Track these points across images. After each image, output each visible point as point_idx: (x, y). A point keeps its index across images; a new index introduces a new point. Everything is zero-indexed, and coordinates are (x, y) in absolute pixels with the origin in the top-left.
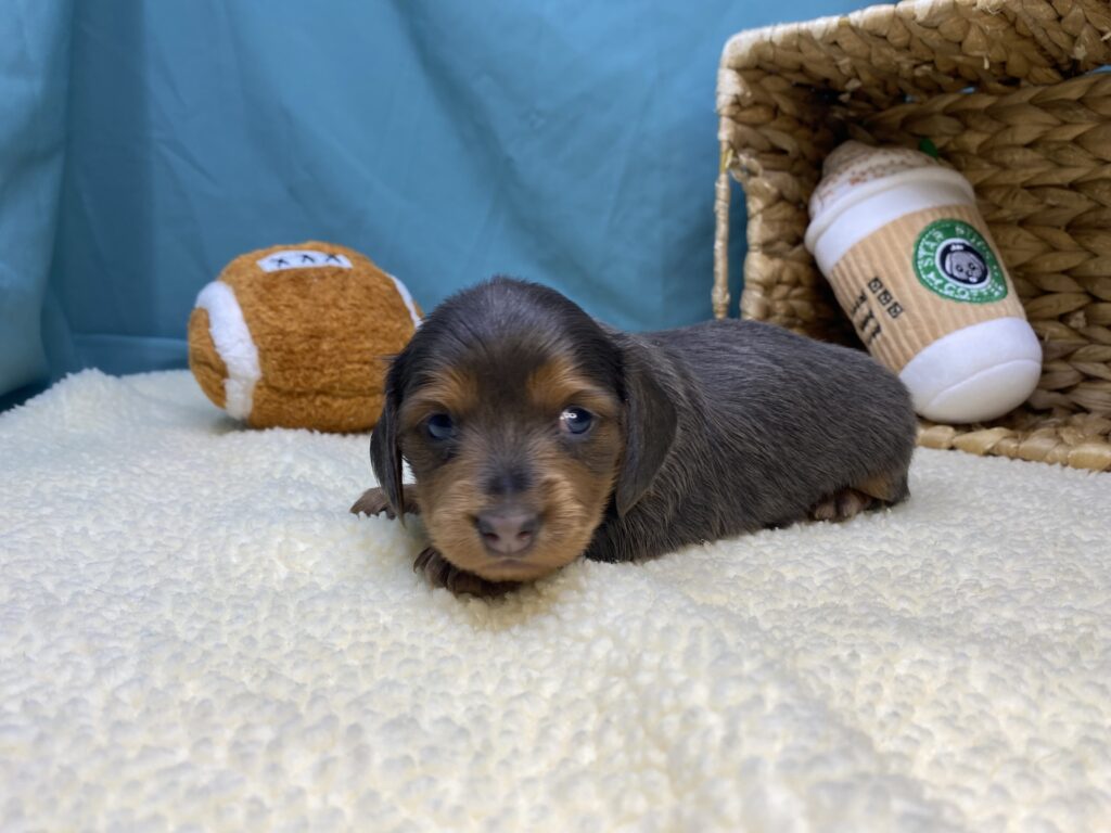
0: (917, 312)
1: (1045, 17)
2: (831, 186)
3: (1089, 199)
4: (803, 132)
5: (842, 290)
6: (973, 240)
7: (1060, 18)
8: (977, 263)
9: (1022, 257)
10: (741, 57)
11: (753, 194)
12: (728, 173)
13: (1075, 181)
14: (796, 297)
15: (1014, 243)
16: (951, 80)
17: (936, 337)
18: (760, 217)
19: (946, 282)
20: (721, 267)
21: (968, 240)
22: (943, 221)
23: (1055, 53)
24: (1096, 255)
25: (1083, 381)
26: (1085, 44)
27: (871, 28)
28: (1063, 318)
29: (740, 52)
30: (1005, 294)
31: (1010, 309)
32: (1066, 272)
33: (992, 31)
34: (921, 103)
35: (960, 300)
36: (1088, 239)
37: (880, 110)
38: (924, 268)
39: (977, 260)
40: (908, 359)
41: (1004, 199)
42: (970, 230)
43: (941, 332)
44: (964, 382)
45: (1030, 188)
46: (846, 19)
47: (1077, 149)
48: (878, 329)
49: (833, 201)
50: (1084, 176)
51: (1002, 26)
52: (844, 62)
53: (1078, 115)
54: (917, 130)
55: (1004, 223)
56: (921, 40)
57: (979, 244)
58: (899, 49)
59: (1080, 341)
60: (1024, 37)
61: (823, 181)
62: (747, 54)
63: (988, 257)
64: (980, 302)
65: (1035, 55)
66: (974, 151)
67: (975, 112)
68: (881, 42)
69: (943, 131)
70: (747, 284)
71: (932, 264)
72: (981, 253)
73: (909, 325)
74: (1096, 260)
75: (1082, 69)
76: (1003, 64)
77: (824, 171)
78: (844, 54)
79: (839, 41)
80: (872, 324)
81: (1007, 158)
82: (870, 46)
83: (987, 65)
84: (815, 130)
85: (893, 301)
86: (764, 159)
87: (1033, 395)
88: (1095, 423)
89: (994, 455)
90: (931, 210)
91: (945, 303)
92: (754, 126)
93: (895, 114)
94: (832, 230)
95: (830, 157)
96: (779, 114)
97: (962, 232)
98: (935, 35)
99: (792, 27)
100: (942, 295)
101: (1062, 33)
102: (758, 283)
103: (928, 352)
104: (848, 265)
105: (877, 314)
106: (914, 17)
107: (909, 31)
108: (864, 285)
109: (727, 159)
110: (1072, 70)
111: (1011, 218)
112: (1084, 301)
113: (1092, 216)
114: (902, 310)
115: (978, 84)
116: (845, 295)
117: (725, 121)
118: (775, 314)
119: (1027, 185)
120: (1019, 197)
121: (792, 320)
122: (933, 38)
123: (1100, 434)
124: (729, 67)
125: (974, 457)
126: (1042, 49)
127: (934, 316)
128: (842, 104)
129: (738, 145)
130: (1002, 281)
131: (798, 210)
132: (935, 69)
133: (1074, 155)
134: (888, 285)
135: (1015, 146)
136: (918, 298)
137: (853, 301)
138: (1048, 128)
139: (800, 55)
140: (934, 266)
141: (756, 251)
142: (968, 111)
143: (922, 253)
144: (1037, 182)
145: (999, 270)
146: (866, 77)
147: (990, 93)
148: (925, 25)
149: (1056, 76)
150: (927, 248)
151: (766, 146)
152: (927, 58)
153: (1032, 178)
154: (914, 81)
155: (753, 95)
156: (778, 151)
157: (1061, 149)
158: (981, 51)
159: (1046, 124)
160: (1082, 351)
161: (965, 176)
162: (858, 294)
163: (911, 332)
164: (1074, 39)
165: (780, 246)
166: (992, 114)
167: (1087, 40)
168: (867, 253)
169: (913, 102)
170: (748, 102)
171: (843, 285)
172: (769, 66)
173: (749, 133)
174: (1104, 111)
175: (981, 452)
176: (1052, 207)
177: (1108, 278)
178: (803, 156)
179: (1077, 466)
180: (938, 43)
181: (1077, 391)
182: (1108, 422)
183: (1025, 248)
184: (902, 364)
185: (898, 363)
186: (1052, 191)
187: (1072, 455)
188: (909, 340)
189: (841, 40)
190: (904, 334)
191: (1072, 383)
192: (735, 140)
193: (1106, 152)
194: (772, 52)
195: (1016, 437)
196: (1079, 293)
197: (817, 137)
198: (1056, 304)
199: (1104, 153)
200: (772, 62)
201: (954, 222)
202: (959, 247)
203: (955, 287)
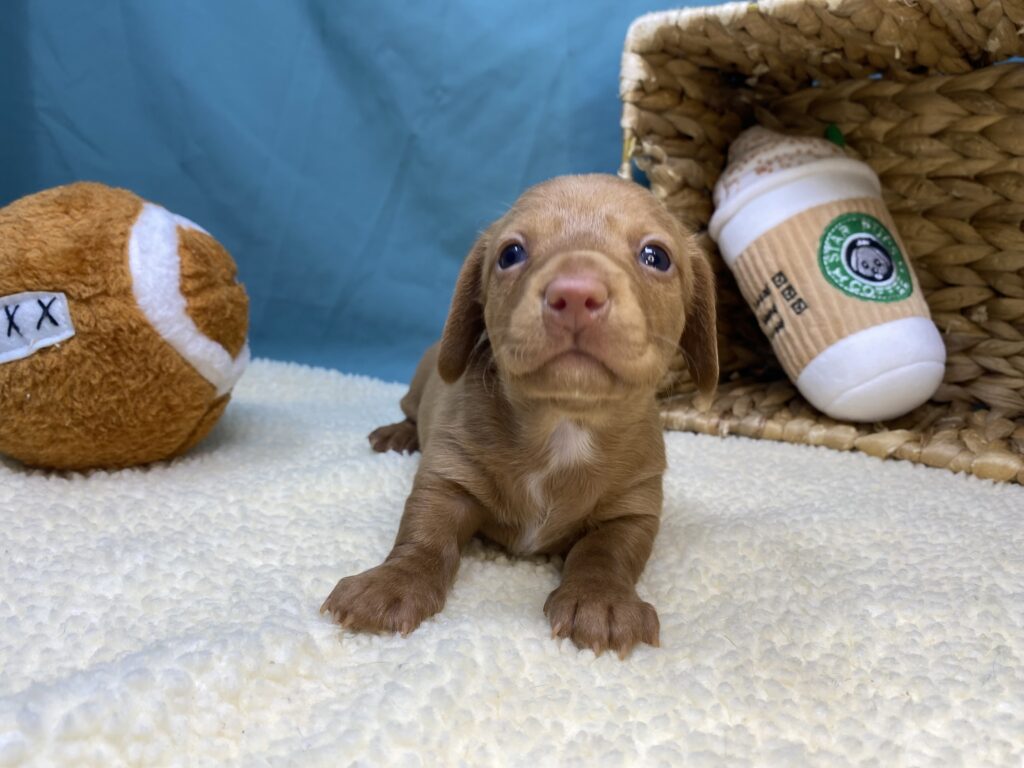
0: (822, 311)
1: (961, 9)
2: (736, 174)
3: (995, 192)
4: (710, 116)
5: (746, 282)
6: (879, 235)
7: (976, 11)
8: (883, 259)
9: (926, 248)
10: (644, 41)
11: (659, 181)
12: (631, 162)
13: (981, 173)
15: (918, 234)
16: (860, 67)
17: (841, 336)
19: (851, 279)
21: (875, 235)
22: (849, 215)
23: (966, 43)
24: (1000, 250)
25: (983, 375)
26: (1000, 36)
27: (782, 16)
28: (965, 312)
29: (645, 36)
30: (910, 292)
31: (914, 308)
32: (969, 265)
33: (906, 21)
34: (828, 88)
35: (866, 298)
36: (992, 233)
37: (786, 93)
38: (830, 264)
39: (883, 256)
40: (811, 357)
41: (910, 188)
42: (877, 225)
43: (845, 331)
44: (869, 384)
45: (935, 178)
46: (755, 5)
47: (984, 141)
48: (781, 325)
49: (738, 191)
50: (991, 168)
51: (918, 16)
52: (752, 48)
53: (986, 106)
54: (824, 116)
55: (909, 213)
56: (832, 29)
57: (885, 238)
58: (808, 37)
59: (981, 335)
60: (936, 27)
61: (727, 170)
62: (652, 37)
63: (893, 252)
64: (887, 301)
65: (946, 45)
66: (880, 139)
67: (883, 99)
68: (790, 29)
69: (850, 117)
71: (837, 260)
72: (887, 249)
73: (813, 322)
74: (999, 254)
75: (991, 60)
76: (914, 54)
77: (730, 157)
78: (753, 40)
79: (747, 27)
80: (775, 319)
81: (914, 148)
82: (779, 33)
83: (898, 55)
84: (722, 114)
85: (797, 298)
86: (668, 146)
87: (938, 392)
88: (997, 425)
89: (896, 459)
90: (838, 204)
91: (851, 301)
92: (659, 112)
94: (737, 220)
95: (737, 140)
96: (685, 99)
97: (868, 226)
98: (846, 24)
99: (700, 12)
100: (847, 293)
101: (975, 25)
103: (831, 352)
104: (753, 258)
105: (781, 309)
106: (827, 6)
107: (820, 19)
108: (768, 279)
109: (630, 147)
110: (980, 60)
111: (915, 209)
112: (986, 295)
113: (997, 211)
114: (806, 307)
115: (887, 72)
116: (750, 287)
117: (628, 108)
119: (932, 175)
120: (924, 187)
122: (845, 26)
124: (633, 51)
125: (876, 461)
126: (953, 39)
127: (838, 313)
128: (748, 87)
129: (642, 132)
130: (906, 278)
131: (703, 197)
132: (844, 56)
133: (981, 147)
134: (793, 280)
135: (921, 136)
136: (823, 296)
137: (756, 294)
138: (956, 119)
139: (706, 39)
140: (840, 261)
142: (875, 98)
143: (828, 248)
144: (942, 173)
145: (905, 266)
146: (774, 62)
147: (898, 80)
148: (837, 14)
149: (966, 66)
150: (833, 243)
151: (671, 132)
152: (838, 45)
153: (938, 169)
154: (823, 67)
155: (657, 80)
156: (683, 137)
157: (967, 140)
158: (893, 41)
159: (955, 115)
160: (983, 345)
161: (872, 167)
162: (762, 287)
163: (815, 330)
164: (989, 32)
166: (900, 101)
167: (1002, 33)
168: (772, 246)
169: (820, 87)
170: (652, 88)
171: (746, 277)
172: (675, 50)
173: (653, 119)
174: (1014, 104)
175: (884, 455)
176: (957, 199)
177: (1012, 272)
178: (709, 141)
179: (981, 476)
180: (849, 32)
181: (977, 385)
182: (1010, 423)
183: (929, 239)
184: (805, 362)
185: (801, 360)
186: (958, 183)
187: (976, 464)
188: (813, 338)
189: (749, 26)
190: (808, 331)
191: (972, 376)
192: (638, 127)
193: (1015, 146)
194: (677, 36)
195: (918, 441)
196: (982, 286)
197: (724, 121)
198: (959, 297)
199: (1012, 146)
200: (678, 46)
201: (860, 216)
202: (865, 243)
203: (860, 285)
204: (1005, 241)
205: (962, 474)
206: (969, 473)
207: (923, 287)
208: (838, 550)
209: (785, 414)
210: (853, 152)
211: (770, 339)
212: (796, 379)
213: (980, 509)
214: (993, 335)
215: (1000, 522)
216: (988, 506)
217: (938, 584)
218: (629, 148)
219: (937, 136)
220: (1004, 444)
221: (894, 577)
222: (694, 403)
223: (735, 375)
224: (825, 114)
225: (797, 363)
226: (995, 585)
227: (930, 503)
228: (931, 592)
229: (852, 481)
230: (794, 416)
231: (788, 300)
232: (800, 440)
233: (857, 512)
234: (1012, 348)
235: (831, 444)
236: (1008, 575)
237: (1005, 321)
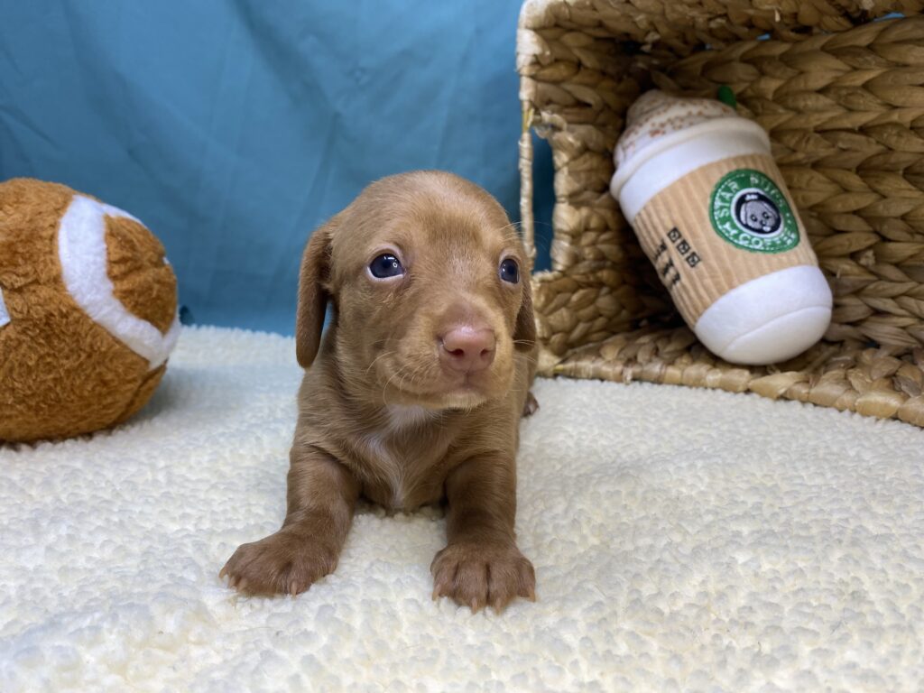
0: (714, 263)
2: (633, 137)
3: (878, 143)
4: (607, 84)
5: (644, 238)
6: (767, 189)
8: (771, 212)
9: (815, 198)
10: (536, 17)
11: (558, 148)
12: (531, 131)
13: (865, 124)
14: (605, 242)
15: (808, 184)
16: (746, 30)
17: (732, 287)
18: (565, 170)
19: (741, 232)
20: (527, 223)
21: (763, 190)
22: (738, 171)
24: (884, 197)
25: (872, 315)
28: (854, 256)
29: (537, 13)
30: (797, 241)
31: (801, 257)
32: (856, 213)
34: (719, 51)
35: (754, 250)
36: (877, 182)
37: (680, 57)
38: (720, 219)
39: (771, 209)
40: (706, 307)
41: (799, 142)
42: (764, 179)
43: (736, 282)
44: (759, 330)
45: (822, 131)
47: (866, 94)
48: (677, 277)
49: (635, 152)
50: (873, 121)
52: (640, 18)
53: (867, 61)
54: (717, 77)
55: (798, 165)
57: (773, 192)
58: (691, 5)
59: (869, 277)
61: (625, 133)
62: (543, 14)
63: (781, 205)
64: (774, 252)
65: (825, 5)
66: (770, 96)
67: (771, 59)
69: (741, 76)
70: (556, 234)
71: (727, 215)
73: (706, 274)
74: (885, 201)
75: (869, 18)
76: (795, 15)
77: (628, 121)
80: (672, 272)
81: (801, 104)
82: (663, 3)
83: (777, 18)
84: (619, 81)
85: (691, 251)
86: (567, 114)
87: (829, 332)
88: (881, 363)
90: (727, 161)
91: (740, 253)
92: (556, 83)
94: (634, 181)
95: (635, 105)
96: (582, 68)
97: (757, 181)
100: (737, 245)
102: (566, 233)
103: (724, 301)
104: (649, 215)
105: (677, 262)
108: (664, 235)
109: (529, 117)
110: (861, 19)
111: (805, 161)
112: (873, 239)
113: (880, 160)
114: (699, 260)
115: (774, 34)
116: (649, 243)
117: (525, 81)
118: (584, 259)
119: (819, 129)
120: (812, 142)
121: (602, 263)
123: (888, 377)
124: (527, 28)
125: (768, 402)
127: (729, 265)
128: (643, 53)
129: (540, 103)
130: (794, 229)
131: (604, 159)
132: (728, 20)
133: (863, 100)
134: (686, 235)
135: (808, 92)
136: (715, 249)
137: (654, 249)
138: (839, 74)
139: (595, 13)
140: (730, 216)
141: (563, 202)
142: (763, 58)
143: (718, 203)
144: (828, 127)
145: (793, 218)
146: (664, 30)
147: (784, 41)
149: (846, 24)
150: (723, 199)
151: (570, 100)
152: (721, 11)
153: (823, 123)
154: (711, 32)
155: (552, 53)
156: (581, 105)
157: (851, 94)
158: (771, 5)
159: (839, 70)
160: (871, 286)
161: (762, 124)
162: (659, 243)
163: (708, 281)
165: (587, 195)
166: (786, 60)
168: (666, 204)
169: (714, 49)
170: (547, 61)
171: (645, 234)
172: (567, 24)
173: (550, 90)
174: (893, 58)
175: (775, 396)
176: (844, 150)
177: (896, 218)
178: (606, 106)
179: (865, 414)
181: (867, 324)
182: (896, 361)
183: (818, 188)
184: (701, 311)
185: (696, 310)
186: (843, 135)
187: (859, 403)
188: (706, 289)
190: (702, 283)
191: (862, 317)
192: (536, 98)
193: (895, 97)
194: (567, 11)
195: (808, 382)
196: (869, 232)
197: (622, 86)
198: (847, 243)
199: (893, 99)
200: (570, 20)
201: (748, 172)
202: (754, 197)
203: (749, 237)
204: (890, 188)
205: (847, 412)
206: (854, 411)
207: (810, 234)
208: (718, 495)
209: (685, 360)
210: (745, 111)
211: (669, 290)
212: (694, 326)
214: (880, 277)
215: (876, 460)
217: (806, 527)
218: (528, 119)
219: (823, 91)
220: (887, 382)
221: (766, 521)
222: (602, 352)
223: (644, 323)
224: (717, 75)
225: (694, 312)
226: (861, 526)
227: (812, 443)
228: (799, 537)
230: (694, 361)
231: (683, 254)
232: (697, 384)
233: (740, 456)
234: (899, 289)
235: (727, 387)
236: (874, 516)
237: (892, 264)
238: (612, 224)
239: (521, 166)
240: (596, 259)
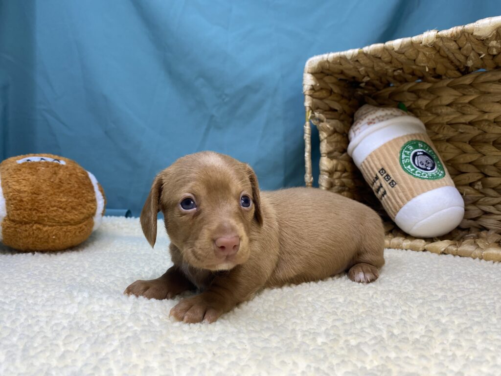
0: (404, 185)
1: (453, 48)
2: (358, 125)
3: (479, 129)
4: (344, 101)
5: (367, 174)
6: (427, 150)
7: (460, 49)
8: (430, 161)
9: (450, 156)
10: (314, 68)
11: (322, 130)
12: (310, 121)
13: (472, 121)
14: (345, 177)
15: (445, 150)
16: (411, 76)
17: (413, 197)
18: (325, 141)
19: (416, 170)
20: (308, 164)
21: (425, 150)
22: (412, 141)
23: (458, 64)
24: (484, 155)
25: (483, 214)
26: (472, 59)
27: (373, 54)
28: (471, 185)
29: (313, 66)
30: (444, 175)
31: (447, 182)
32: (470, 163)
33: (429, 54)
34: (397, 87)
35: (424, 178)
36: (480, 148)
37: (379, 90)
38: (405, 164)
39: (430, 159)
40: (400, 207)
41: (439, 129)
42: (425, 145)
43: (415, 194)
44: (429, 218)
45: (450, 124)
46: (361, 50)
47: (471, 106)
48: (385, 193)
49: (360, 132)
50: (475, 119)
51: (434, 52)
52: (362, 69)
53: (470, 91)
54: (397, 99)
55: (440, 140)
56: (396, 59)
57: (430, 151)
58: (387, 63)
59: (481, 195)
60: (443, 57)
61: (355, 124)
62: (316, 67)
63: (434, 157)
64: (433, 179)
65: (449, 65)
66: (423, 108)
67: (423, 90)
68: (378, 60)
69: (409, 98)
70: (321, 172)
71: (409, 161)
72: (432, 156)
73: (400, 191)
74: (485, 157)
75: (470, 70)
76: (434, 69)
77: (355, 119)
78: (362, 65)
79: (359, 60)
80: (382, 190)
81: (439, 111)
82: (373, 62)
83: (427, 70)
84: (350, 100)
85: (391, 179)
86: (326, 114)
87: (462, 222)
88: (493, 237)
89: (445, 254)
90: (407, 136)
92: (321, 99)
93: (386, 92)
94: (360, 145)
95: (358, 111)
96: (333, 93)
97: (422, 146)
98: (403, 57)
99: (337, 54)
100: (415, 176)
101: (461, 55)
102: (326, 171)
103: (409, 203)
104: (369, 162)
105: (384, 185)
106: (393, 49)
107: (391, 55)
108: (377, 172)
109: (309, 115)
110: (466, 71)
111: (443, 138)
112: (480, 176)
113: (480, 137)
114: (396, 184)
115: (423, 78)
116: (368, 176)
117: (307, 97)
118: (335, 186)
119: (449, 123)
120: (446, 129)
121: (343, 188)
123: (496, 242)
124: (308, 73)
125: (436, 255)
126: (452, 62)
127: (411, 186)
128: (361, 88)
129: (314, 108)
130: (442, 169)
131: (344, 137)
132: (403, 72)
133: (469, 109)
134: (389, 171)
135: (442, 106)
136: (404, 178)
137: (372, 179)
138: (457, 97)
139: (341, 66)
140: (410, 162)
141: (325, 156)
142: (419, 90)
143: (404, 156)
144: (453, 122)
145: (440, 164)
146: (372, 75)
147: (429, 82)
148: (398, 52)
149: (459, 74)
150: (406, 154)
151: (327, 108)
152: (399, 67)
153: (451, 120)
154: (394, 77)
155: (320, 85)
156: (332, 110)
157: (463, 106)
158: (424, 64)
160: (482, 200)
161: (420, 119)
162: (375, 176)
163: (401, 194)
164: (467, 57)
165: (336, 153)
166: (430, 91)
167: (473, 57)
168: (377, 156)
169: (394, 86)
170: (318, 88)
171: (367, 172)
172: (327, 72)
173: (319, 102)
174: (483, 89)
175: (439, 252)
176: (462, 133)
177: (491, 165)
178: (345, 112)
179: (487, 260)
180: (404, 60)
181: (481, 219)
182: (499, 235)
183: (451, 152)
184: (398, 210)
185: (396, 209)
186: (461, 126)
187: (484, 254)
188: (400, 198)
189: (360, 59)
190: (398, 195)
191: (478, 216)
192: (312, 106)
193: (485, 107)
194: (328, 65)
195: (456, 245)
196: (479, 173)
197: (351, 103)
198: (467, 178)
199: (484, 108)
200: (328, 70)
201: (417, 142)
202: (421, 153)
203: (420, 172)
204: (487, 151)
205: (477, 259)
206: (481, 259)
207: (451, 174)
209: (390, 236)
211: (380, 200)
212: (394, 218)
213: (488, 274)
214: (486, 195)
216: (492, 272)
219: (449, 105)
220: (497, 244)
225: (394, 210)
229: (424, 264)
230: (395, 236)
232: (398, 247)
234: (496, 201)
235: (413, 249)
237: (491, 188)
238: (348, 169)
239: (305, 137)
240: (341, 186)
